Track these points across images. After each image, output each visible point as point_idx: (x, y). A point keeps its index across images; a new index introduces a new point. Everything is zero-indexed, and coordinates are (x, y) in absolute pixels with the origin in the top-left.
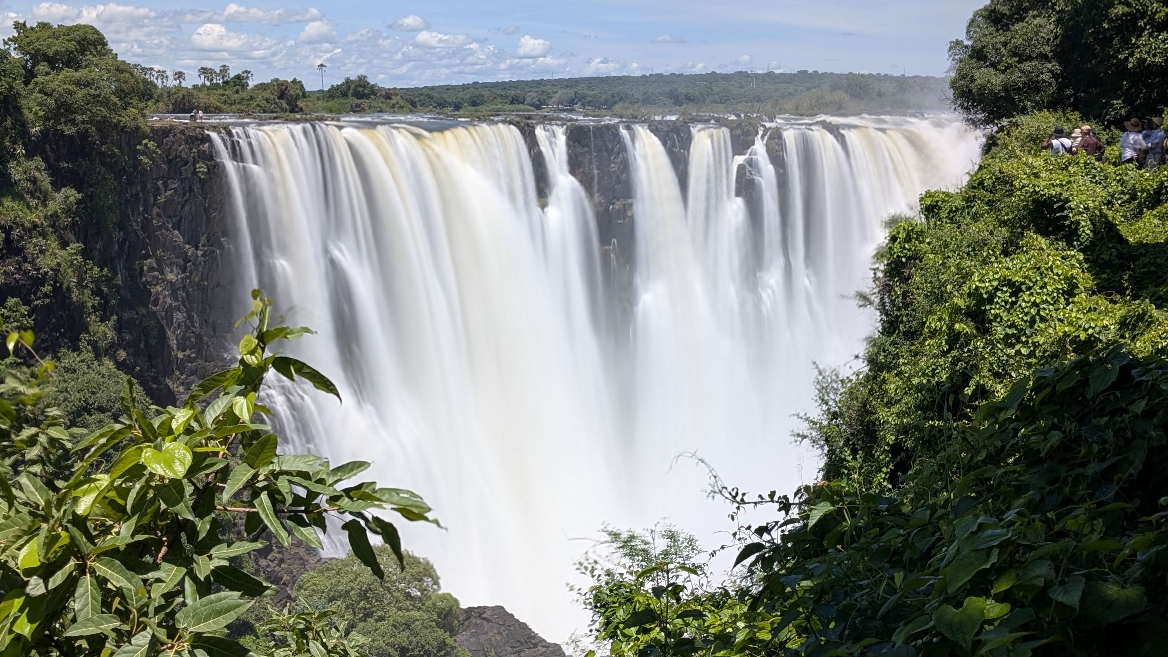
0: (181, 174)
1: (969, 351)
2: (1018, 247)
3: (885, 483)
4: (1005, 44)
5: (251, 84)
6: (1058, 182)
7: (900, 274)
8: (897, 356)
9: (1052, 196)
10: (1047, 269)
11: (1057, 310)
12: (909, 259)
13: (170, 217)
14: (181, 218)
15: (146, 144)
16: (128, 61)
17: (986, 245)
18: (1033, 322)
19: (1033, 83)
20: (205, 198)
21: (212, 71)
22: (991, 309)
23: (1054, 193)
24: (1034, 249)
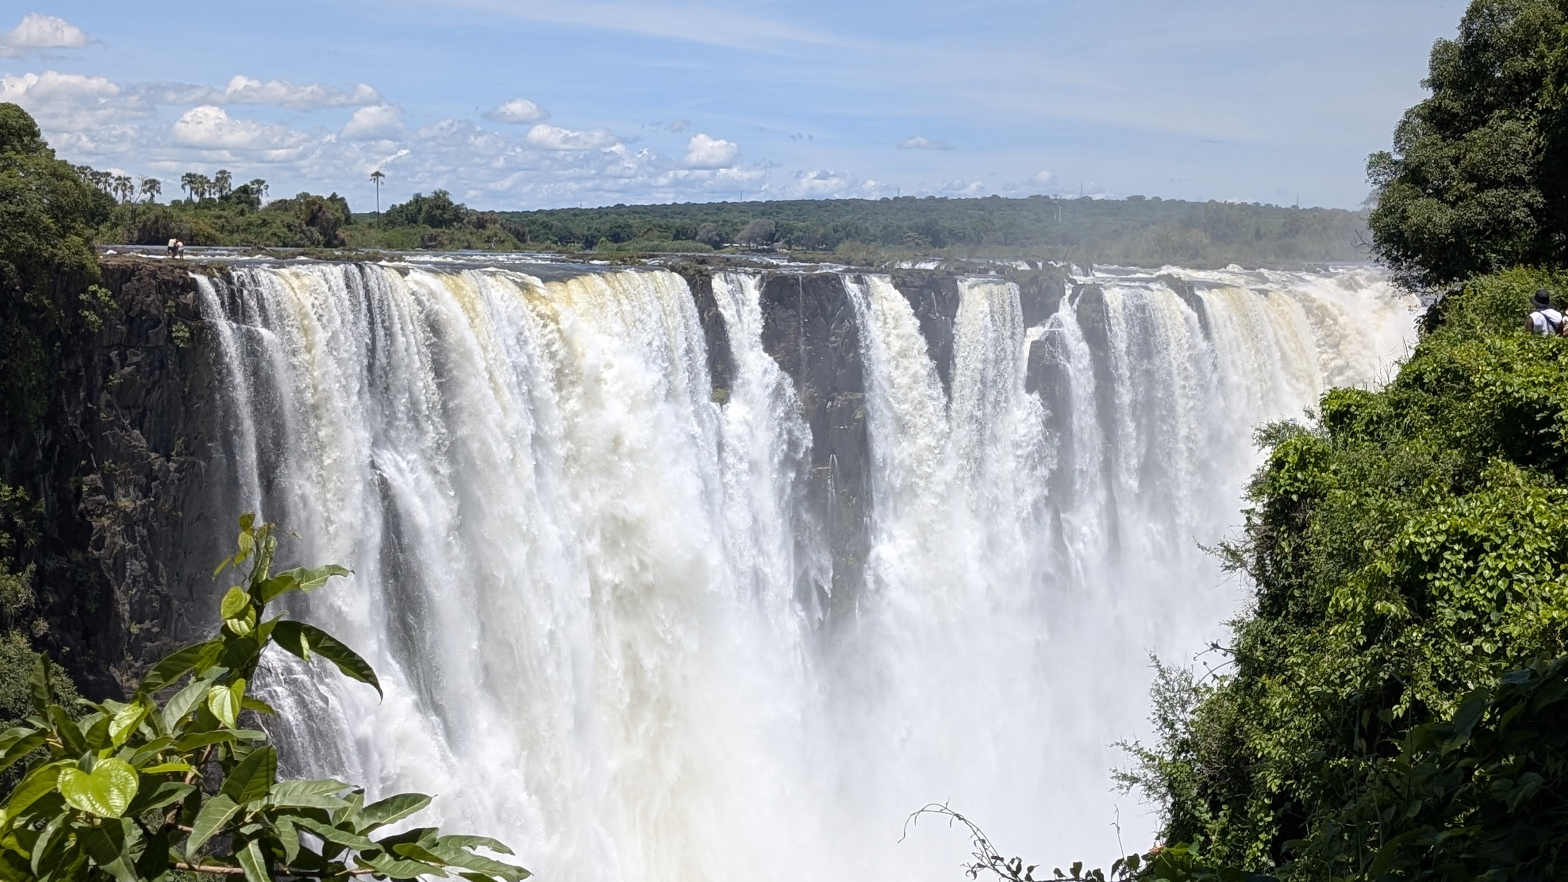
0: (148, 338)
1: (1399, 645)
2: (1478, 481)
3: (1264, 859)
4: (1456, 161)
5: (265, 200)
6: (1541, 378)
7: (1289, 520)
8: (1284, 653)
9: (1531, 401)
10: (1523, 517)
11: (1539, 583)
12: (1303, 496)
13: (128, 408)
14: (145, 409)
15: (94, 293)
16: (71, 162)
17: (1426, 476)
18: (1501, 601)
19: (1500, 222)
20: (184, 379)
21: (203, 180)
22: (1435, 578)
23: (1536, 396)
24: (1503, 485)
